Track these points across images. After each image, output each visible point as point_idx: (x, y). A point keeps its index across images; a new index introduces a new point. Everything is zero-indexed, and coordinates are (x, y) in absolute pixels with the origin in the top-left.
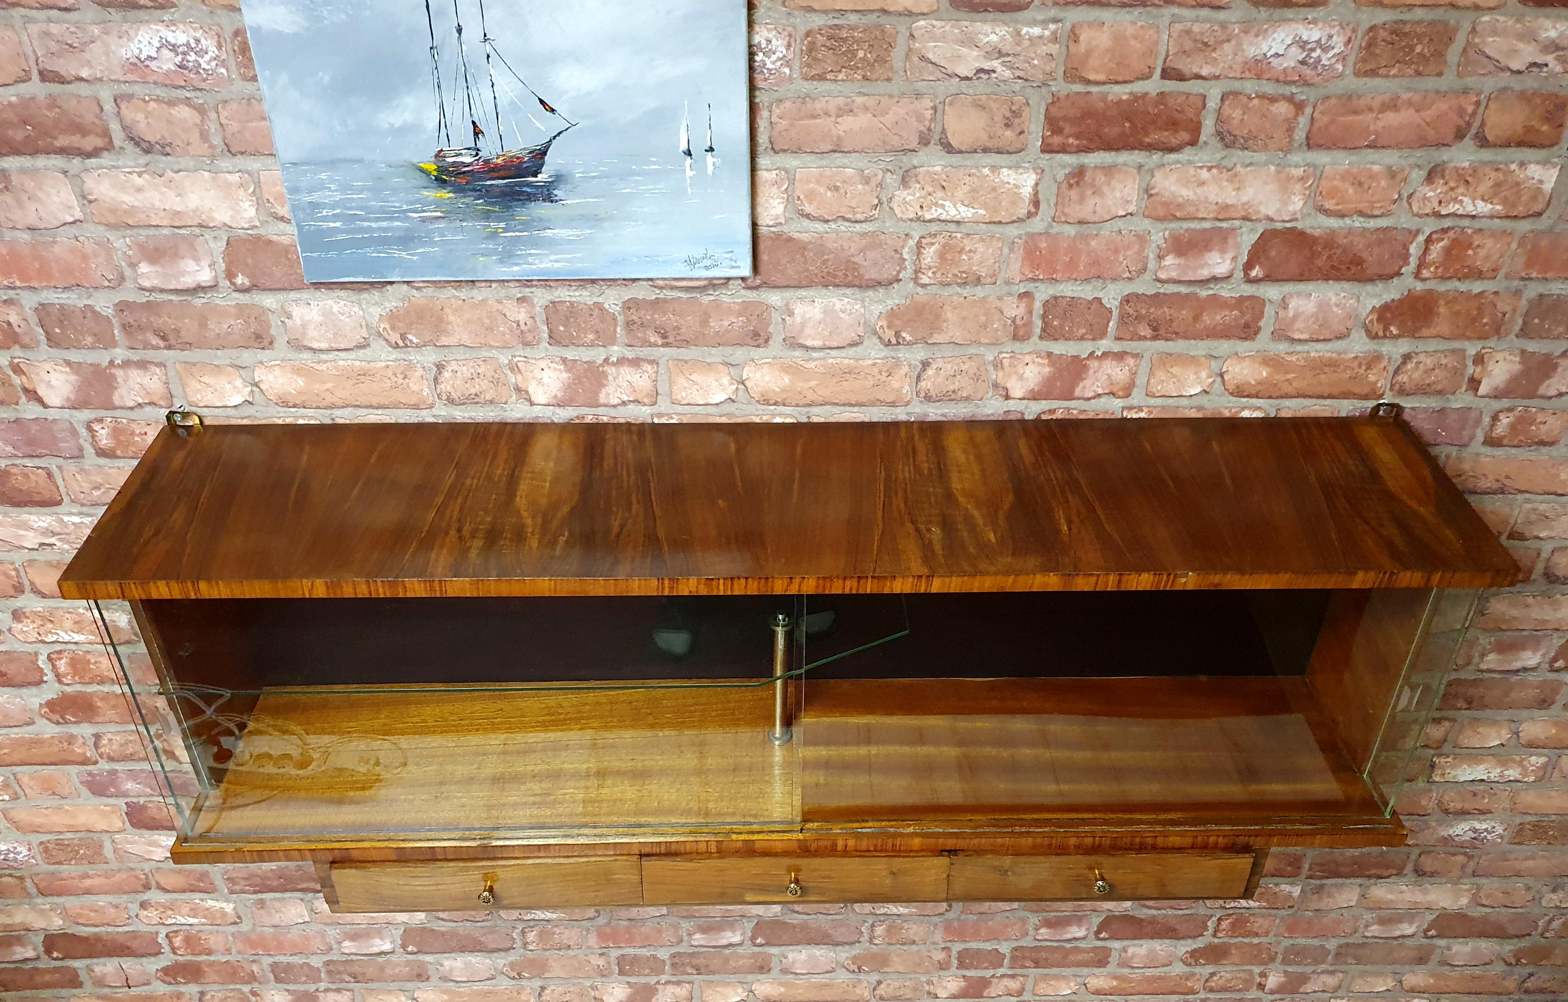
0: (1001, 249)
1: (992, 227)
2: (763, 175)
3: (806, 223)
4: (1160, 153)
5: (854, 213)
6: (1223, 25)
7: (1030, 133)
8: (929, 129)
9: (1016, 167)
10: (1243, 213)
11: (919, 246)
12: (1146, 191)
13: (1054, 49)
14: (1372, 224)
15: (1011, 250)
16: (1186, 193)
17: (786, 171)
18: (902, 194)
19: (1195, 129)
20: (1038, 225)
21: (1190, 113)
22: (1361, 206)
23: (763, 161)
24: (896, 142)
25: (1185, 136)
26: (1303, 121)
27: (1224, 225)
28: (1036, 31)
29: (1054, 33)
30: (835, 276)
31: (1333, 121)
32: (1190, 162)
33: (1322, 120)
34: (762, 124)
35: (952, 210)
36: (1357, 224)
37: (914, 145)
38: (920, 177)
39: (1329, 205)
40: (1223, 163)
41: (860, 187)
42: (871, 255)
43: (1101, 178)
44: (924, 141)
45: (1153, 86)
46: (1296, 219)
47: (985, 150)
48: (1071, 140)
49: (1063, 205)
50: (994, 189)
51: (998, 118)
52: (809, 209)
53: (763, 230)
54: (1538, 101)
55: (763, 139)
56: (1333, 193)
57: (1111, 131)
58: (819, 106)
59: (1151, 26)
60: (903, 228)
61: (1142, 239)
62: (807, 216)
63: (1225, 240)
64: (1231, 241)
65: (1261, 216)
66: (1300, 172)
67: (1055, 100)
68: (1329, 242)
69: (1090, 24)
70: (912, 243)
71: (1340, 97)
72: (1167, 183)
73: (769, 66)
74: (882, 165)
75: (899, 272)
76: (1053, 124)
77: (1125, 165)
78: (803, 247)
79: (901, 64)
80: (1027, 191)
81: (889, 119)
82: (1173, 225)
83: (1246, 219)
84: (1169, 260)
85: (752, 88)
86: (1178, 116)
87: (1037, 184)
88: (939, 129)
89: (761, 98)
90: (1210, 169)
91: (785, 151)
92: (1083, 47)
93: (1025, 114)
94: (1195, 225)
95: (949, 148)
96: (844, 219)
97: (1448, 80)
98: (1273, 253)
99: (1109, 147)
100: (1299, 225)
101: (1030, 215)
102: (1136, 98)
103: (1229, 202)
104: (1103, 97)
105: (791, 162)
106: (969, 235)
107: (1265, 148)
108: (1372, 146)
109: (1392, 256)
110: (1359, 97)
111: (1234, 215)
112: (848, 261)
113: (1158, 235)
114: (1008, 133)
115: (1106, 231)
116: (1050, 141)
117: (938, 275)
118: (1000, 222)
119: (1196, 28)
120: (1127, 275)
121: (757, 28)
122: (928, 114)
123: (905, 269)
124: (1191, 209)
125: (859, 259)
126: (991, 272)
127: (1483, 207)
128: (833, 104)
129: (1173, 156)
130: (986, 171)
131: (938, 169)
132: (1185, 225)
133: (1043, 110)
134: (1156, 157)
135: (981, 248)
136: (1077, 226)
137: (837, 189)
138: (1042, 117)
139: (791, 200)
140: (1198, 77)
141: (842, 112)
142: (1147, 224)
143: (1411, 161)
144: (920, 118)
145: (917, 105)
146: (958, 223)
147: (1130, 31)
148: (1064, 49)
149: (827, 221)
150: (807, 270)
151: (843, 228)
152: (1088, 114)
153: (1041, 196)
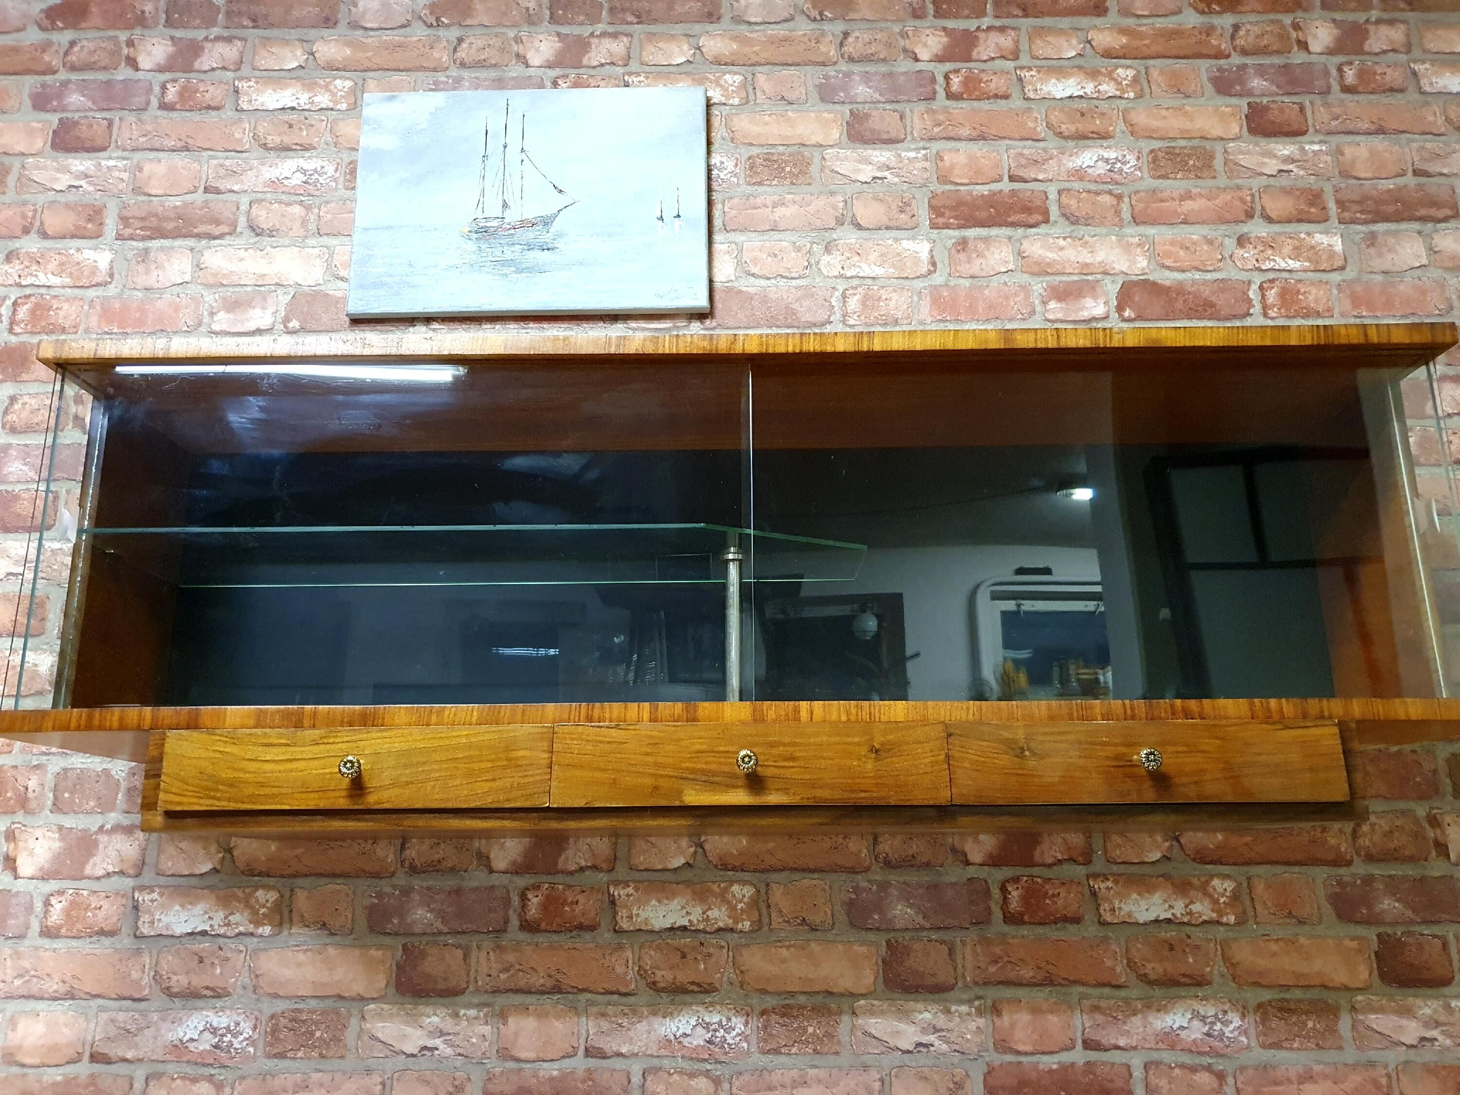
0: (911, 297)
1: (901, 281)
2: (717, 247)
3: (752, 280)
4: (1023, 229)
5: (790, 272)
6: (1045, 150)
7: (919, 216)
8: (843, 215)
9: (914, 238)
10: (1101, 270)
11: (844, 296)
12: (1019, 254)
13: (927, 164)
14: (1209, 276)
15: (920, 299)
16: (1051, 255)
17: (736, 244)
18: (826, 258)
19: (1046, 213)
20: (938, 279)
21: (1038, 203)
22: (1194, 264)
23: (717, 237)
24: (818, 223)
25: (1039, 217)
26: (1125, 207)
27: (1090, 278)
28: (912, 154)
29: (925, 155)
30: (778, 320)
31: (1147, 207)
32: (1047, 234)
33: (1139, 207)
34: (717, 213)
35: (866, 270)
36: (1197, 277)
37: (832, 224)
38: (840, 247)
39: (1169, 262)
40: (1074, 235)
41: (793, 254)
42: (806, 303)
43: (981, 246)
44: (840, 222)
45: (1005, 186)
46: (1146, 274)
47: (887, 228)
48: (952, 221)
49: (955, 264)
50: (899, 254)
51: (894, 207)
52: (754, 270)
53: (717, 285)
54: (1298, 193)
55: (717, 222)
56: (1168, 255)
57: (982, 215)
58: (759, 201)
59: (993, 151)
60: (830, 283)
61: (1025, 289)
62: (753, 275)
63: (1093, 289)
64: (1098, 289)
65: (1117, 271)
66: (1136, 240)
67: (934, 195)
68: (1179, 290)
69: (949, 150)
70: (838, 294)
71: (1147, 192)
72: (1034, 248)
73: (722, 176)
74: (809, 239)
75: (829, 316)
76: (936, 209)
77: (997, 236)
78: (751, 297)
79: (818, 175)
80: (925, 256)
81: (812, 208)
82: (1048, 278)
83: (1105, 273)
84: (1052, 305)
85: (710, 190)
86: (1029, 204)
87: (931, 251)
88: (850, 215)
89: (715, 196)
90: (1065, 238)
91: (734, 230)
92: (947, 163)
93: (914, 203)
94: (1064, 278)
95: (859, 227)
96: (782, 277)
97: (1222, 181)
98: (1137, 298)
99: (982, 225)
100: (1151, 278)
101: (930, 273)
102: (993, 194)
103: (1088, 261)
104: (970, 193)
105: (739, 237)
106: (883, 287)
107: (1102, 224)
108: (1185, 222)
109: (1237, 301)
110: (1161, 192)
111: (1095, 271)
112: (787, 308)
113: (1038, 287)
114: (903, 216)
115: (995, 282)
116: (936, 221)
117: (862, 318)
118: (907, 278)
119: (1026, 152)
120: (1020, 316)
121: (713, 155)
122: (841, 205)
123: (834, 313)
124: (1059, 267)
125: (796, 306)
126: (906, 314)
127: (1293, 264)
128: (769, 201)
129: (1033, 230)
130: (890, 242)
131: (853, 241)
132: (1058, 278)
133: (926, 201)
134: (1020, 231)
135: (895, 296)
136: (970, 280)
137: (775, 255)
138: (926, 206)
139: (740, 264)
140: (1036, 180)
141: (775, 205)
142: (1026, 278)
143: (1220, 232)
144: (835, 208)
145: (832, 200)
146: (873, 278)
147: (979, 154)
148: (934, 165)
149: (769, 279)
150: (754, 315)
151: (782, 283)
152: (960, 203)
153: (937, 259)
